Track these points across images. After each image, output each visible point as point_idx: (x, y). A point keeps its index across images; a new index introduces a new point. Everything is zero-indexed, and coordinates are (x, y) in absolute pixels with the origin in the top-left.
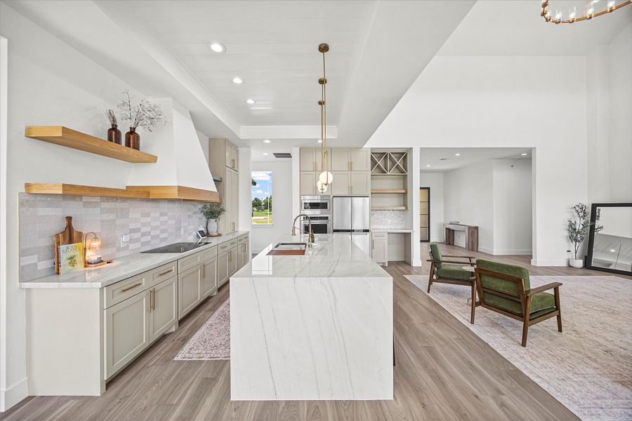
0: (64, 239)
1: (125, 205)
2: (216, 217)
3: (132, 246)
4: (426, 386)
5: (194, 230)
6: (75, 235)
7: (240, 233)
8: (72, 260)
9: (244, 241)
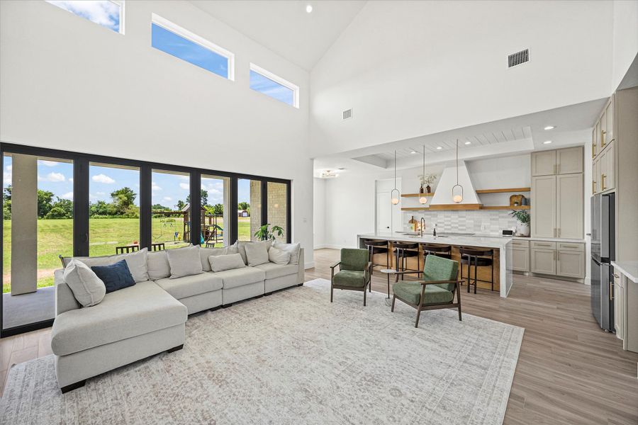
6: (414, 221)
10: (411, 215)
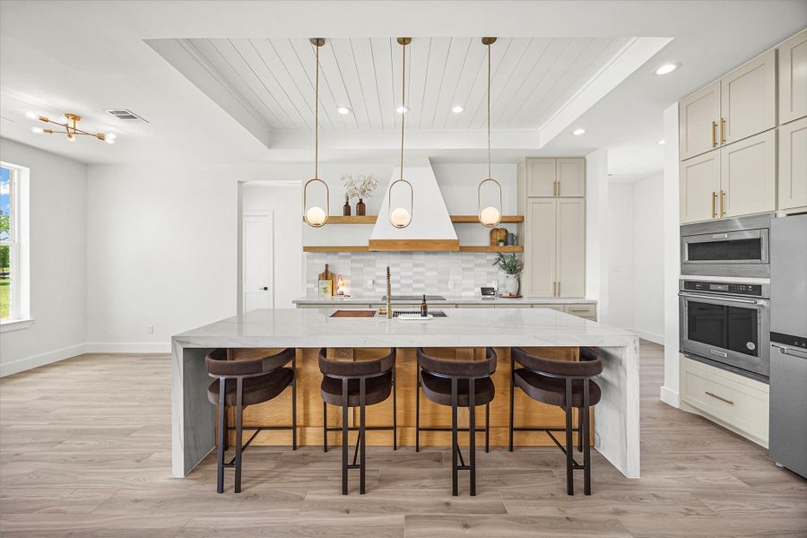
0: (323, 277)
1: (372, 257)
3: (378, 289)
4: (155, 516)
6: (329, 275)
8: (326, 290)
10: (325, 262)
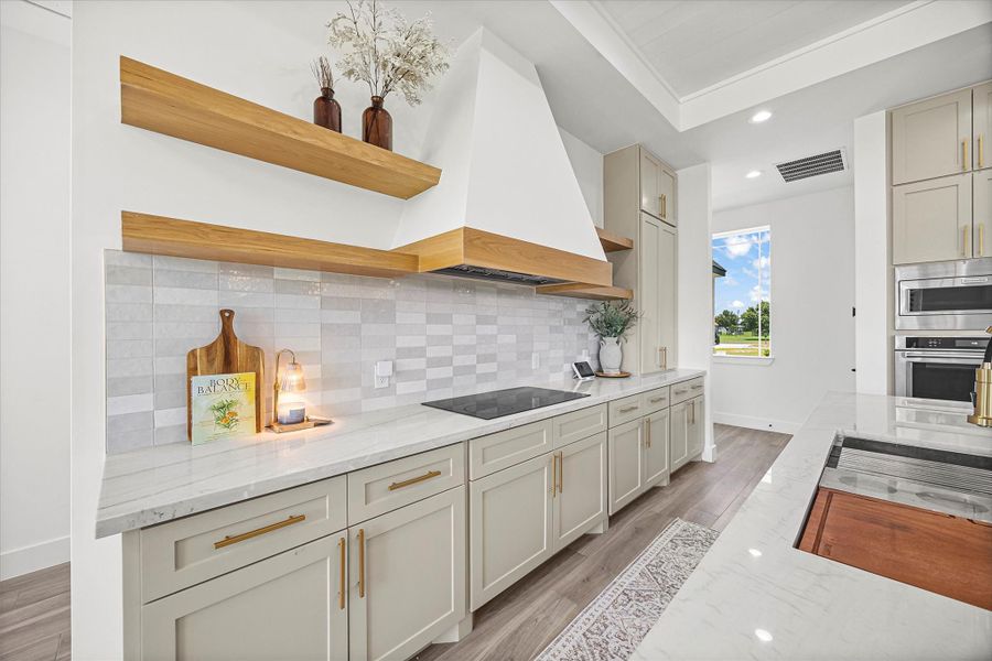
0: (210, 362)
2: (618, 333)
5: (566, 360)
7: (682, 375)
8: (225, 413)
9: (690, 394)
10: (218, 300)
